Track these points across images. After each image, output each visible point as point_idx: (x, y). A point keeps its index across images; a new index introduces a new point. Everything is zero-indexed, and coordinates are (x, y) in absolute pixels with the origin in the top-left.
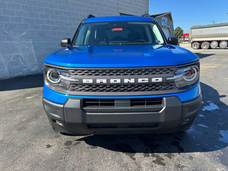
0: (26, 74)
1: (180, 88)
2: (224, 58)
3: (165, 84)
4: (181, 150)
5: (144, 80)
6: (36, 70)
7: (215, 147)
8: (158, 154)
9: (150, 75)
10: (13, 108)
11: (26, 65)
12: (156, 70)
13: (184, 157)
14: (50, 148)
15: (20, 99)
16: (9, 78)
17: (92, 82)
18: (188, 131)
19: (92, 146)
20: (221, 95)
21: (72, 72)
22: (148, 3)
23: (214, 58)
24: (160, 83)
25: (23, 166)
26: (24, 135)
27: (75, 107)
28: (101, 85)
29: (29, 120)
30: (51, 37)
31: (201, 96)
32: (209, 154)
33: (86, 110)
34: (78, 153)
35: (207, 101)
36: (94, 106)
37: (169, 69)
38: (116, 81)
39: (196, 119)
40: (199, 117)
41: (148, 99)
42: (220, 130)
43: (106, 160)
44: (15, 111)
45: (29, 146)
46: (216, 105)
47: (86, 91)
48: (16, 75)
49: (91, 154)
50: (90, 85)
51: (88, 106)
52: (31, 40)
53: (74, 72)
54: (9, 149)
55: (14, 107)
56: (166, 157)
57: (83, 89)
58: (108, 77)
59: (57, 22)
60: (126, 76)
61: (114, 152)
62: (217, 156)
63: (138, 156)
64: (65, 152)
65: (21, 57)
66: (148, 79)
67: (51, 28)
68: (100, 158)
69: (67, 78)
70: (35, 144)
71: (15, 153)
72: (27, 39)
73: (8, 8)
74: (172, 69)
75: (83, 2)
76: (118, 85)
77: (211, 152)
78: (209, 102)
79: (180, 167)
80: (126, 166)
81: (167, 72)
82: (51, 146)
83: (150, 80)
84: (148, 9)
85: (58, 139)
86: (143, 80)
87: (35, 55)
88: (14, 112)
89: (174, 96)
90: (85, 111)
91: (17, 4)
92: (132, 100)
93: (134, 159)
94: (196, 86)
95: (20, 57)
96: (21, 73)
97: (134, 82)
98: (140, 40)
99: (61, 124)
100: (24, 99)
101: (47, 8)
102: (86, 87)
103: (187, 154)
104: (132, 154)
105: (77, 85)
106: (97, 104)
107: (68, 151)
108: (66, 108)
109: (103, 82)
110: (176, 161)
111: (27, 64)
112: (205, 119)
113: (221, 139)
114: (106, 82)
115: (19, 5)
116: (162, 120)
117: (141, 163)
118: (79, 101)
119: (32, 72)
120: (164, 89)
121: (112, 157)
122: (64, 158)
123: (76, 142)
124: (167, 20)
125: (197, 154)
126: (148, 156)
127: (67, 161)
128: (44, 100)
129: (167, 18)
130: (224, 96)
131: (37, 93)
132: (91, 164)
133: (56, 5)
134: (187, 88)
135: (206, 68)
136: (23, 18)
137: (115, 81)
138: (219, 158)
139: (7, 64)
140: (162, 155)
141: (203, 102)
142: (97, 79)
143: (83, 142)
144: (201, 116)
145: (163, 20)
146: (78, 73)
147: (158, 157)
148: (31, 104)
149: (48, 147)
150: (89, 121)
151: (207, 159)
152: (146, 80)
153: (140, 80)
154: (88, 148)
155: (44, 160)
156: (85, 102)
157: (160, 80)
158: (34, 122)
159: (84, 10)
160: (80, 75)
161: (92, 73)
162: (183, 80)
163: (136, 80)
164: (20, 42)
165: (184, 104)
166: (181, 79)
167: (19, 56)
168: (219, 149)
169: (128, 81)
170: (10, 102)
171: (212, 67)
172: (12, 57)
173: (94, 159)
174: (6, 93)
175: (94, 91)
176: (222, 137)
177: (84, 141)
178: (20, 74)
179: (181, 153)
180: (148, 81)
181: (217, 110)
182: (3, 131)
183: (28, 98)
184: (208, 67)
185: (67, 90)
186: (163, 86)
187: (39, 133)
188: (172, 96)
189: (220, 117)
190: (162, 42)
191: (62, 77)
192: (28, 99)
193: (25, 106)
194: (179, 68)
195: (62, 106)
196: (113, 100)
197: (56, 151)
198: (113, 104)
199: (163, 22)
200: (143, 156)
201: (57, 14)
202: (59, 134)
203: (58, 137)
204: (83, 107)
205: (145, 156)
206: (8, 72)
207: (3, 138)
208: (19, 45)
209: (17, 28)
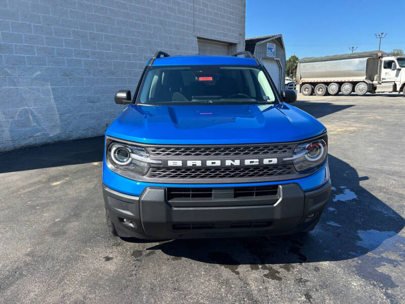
0: (40, 141)
1: (301, 172)
2: (369, 112)
3: (280, 167)
4: (303, 259)
5: (253, 162)
6: (56, 135)
7: (350, 254)
8: (270, 265)
9: (261, 155)
10: (34, 200)
11: (40, 126)
12: (269, 147)
13: (307, 268)
14: (111, 261)
15: (41, 185)
16: (12, 148)
17: (181, 165)
18: (313, 232)
19: (174, 257)
20: (361, 176)
21: (152, 151)
22: (243, 19)
23: (353, 112)
24: (274, 166)
25: (76, 288)
26: (65, 243)
27: (157, 199)
28: (194, 168)
29: (66, 221)
30: (83, 78)
31: (330, 182)
32: (342, 263)
33: (172, 204)
34: (155, 267)
35: (341, 187)
36: (182, 198)
37: (287, 146)
38: (215, 163)
39: (323, 215)
40: (327, 210)
41: (258, 188)
42: (358, 229)
43: (197, 276)
44: (39, 206)
45: (76, 259)
46: (353, 192)
47: (172, 177)
48: (24, 143)
49: (174, 268)
50: (178, 169)
51: (175, 199)
52: (49, 83)
53: (155, 151)
54: (48, 265)
55: (35, 198)
56: (282, 269)
57: (167, 174)
58: (202, 157)
59: (94, 54)
60: (229, 156)
61: (208, 264)
62: (353, 266)
63: (243, 269)
64: (135, 267)
65: (32, 113)
66: (258, 160)
67: (83, 63)
68: (189, 273)
69: (144, 159)
70: (86, 256)
71: (58, 270)
72: (42, 82)
73: (11, 30)
74: (291, 146)
75: (137, 20)
76: (217, 169)
77: (345, 261)
78: (343, 187)
79: (302, 282)
80: (227, 282)
81: (283, 150)
82: (112, 258)
83: (261, 161)
84: (244, 29)
85: (119, 248)
86: (251, 162)
87: (56, 109)
88: (37, 208)
89: (293, 183)
90: (170, 206)
91: (27, 23)
92: (236, 189)
93: (238, 273)
94: (323, 169)
95: (30, 113)
96: (32, 139)
97: (239, 164)
98: (240, 94)
99: (131, 225)
100: (48, 186)
101: (76, 30)
102: (172, 172)
103: (311, 264)
104: (234, 267)
105: (159, 169)
106: (188, 196)
107: (138, 264)
108: (143, 202)
109: (196, 165)
110: (296, 274)
111: (42, 125)
112: (336, 214)
113: (359, 243)
114: (200, 165)
115: (30, 25)
116: (277, 216)
117: (249, 278)
118: (163, 190)
119: (50, 138)
120: (280, 174)
121: (205, 271)
122: (136, 275)
123: (148, 251)
124: (275, 48)
125: (325, 264)
126: (257, 269)
127: (140, 279)
128: (107, 189)
129: (275, 45)
130: (366, 178)
131: (67, 176)
132: (177, 281)
133: (92, 24)
134: (311, 171)
135: (340, 130)
136: (37, 47)
137: (213, 163)
138: (356, 268)
139: (9, 126)
140: (276, 267)
141: (333, 188)
142: (189, 160)
143: (159, 252)
144: (331, 209)
145: (269, 48)
146: (161, 153)
147: (270, 269)
148: (63, 193)
149: (107, 260)
150: (176, 219)
151: (338, 270)
152: (256, 162)
153: (247, 162)
154: (168, 259)
155: (106, 277)
156: (171, 193)
157: (275, 161)
158: (76, 223)
159: (139, 32)
160: (164, 155)
161: (181, 152)
162: (306, 160)
163: (242, 162)
164: (30, 87)
165: (307, 194)
166: (302, 159)
167: (29, 111)
168: (356, 257)
169: (231, 164)
170: (27, 190)
171: (349, 129)
172: (17, 114)
173: (179, 275)
174: (14, 175)
175: (184, 177)
176: (361, 240)
177: (160, 250)
178: (30, 141)
179: (303, 264)
180: (258, 163)
181: (354, 200)
182: (30, 238)
183: (54, 184)
184: (343, 130)
185: (144, 175)
186: (278, 169)
187: (87, 239)
188: (290, 183)
189: (358, 210)
190: (272, 98)
191: (133, 156)
192: (56, 186)
193: (53, 198)
194: (300, 144)
195: (137, 198)
196: (210, 189)
197: (121, 265)
198: (210, 196)
199: (268, 52)
200: (250, 269)
201: (93, 39)
202: (120, 240)
203: (119, 245)
204: (168, 200)
205: (252, 269)
206: (10, 139)
207: (32, 248)
208: (29, 93)
209: (27, 64)
